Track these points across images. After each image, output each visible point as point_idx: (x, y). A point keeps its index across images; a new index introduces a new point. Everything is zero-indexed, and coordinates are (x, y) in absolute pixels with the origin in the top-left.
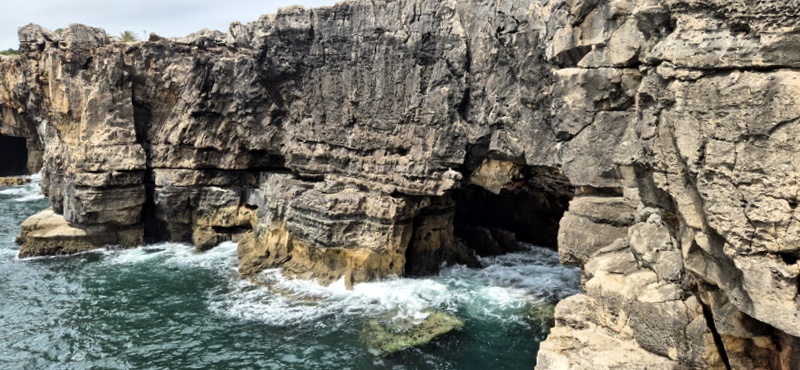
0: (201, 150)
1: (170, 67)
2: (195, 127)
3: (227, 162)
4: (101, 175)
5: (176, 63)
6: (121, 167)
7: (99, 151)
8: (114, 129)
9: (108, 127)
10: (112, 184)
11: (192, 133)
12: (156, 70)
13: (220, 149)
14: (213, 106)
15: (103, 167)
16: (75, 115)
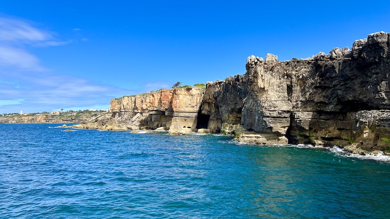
0: (317, 103)
1: (303, 70)
2: (315, 93)
3: (330, 108)
4: (275, 112)
5: (305, 68)
6: (282, 109)
7: (274, 102)
8: (280, 94)
9: (278, 93)
10: (278, 116)
11: (313, 96)
12: (296, 71)
13: (327, 102)
14: (325, 83)
15: (275, 109)
16: (266, 89)
